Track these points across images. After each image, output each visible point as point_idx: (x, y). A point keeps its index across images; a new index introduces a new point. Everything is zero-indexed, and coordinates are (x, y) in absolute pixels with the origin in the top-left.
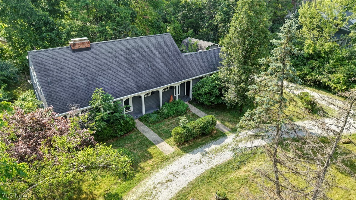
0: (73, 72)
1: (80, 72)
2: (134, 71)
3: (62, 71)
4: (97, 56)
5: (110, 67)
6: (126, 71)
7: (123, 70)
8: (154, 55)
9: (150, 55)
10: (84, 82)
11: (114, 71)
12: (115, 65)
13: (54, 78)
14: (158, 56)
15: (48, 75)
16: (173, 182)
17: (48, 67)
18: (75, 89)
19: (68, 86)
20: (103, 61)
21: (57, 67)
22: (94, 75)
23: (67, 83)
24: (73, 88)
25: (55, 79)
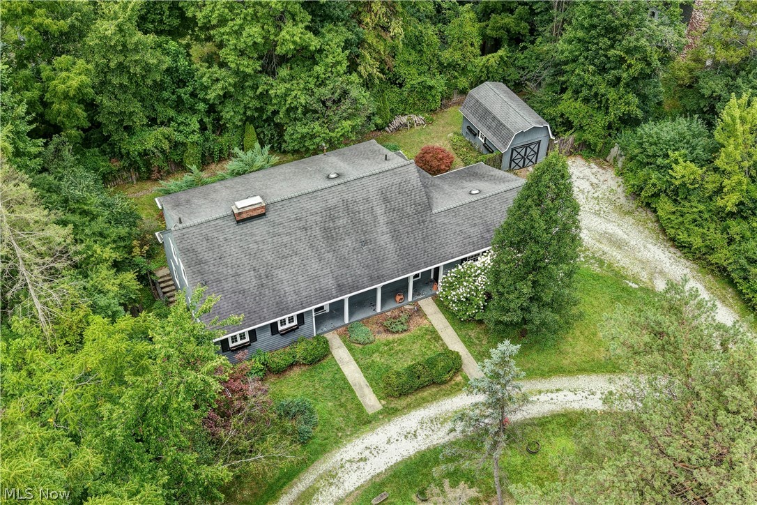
0: (238, 263)
1: (248, 262)
2: (336, 254)
3: (222, 262)
4: (276, 230)
5: (295, 250)
6: (322, 256)
7: (316, 255)
8: (375, 217)
9: (368, 218)
10: (254, 282)
11: (301, 257)
12: (304, 246)
13: (211, 276)
14: (382, 219)
15: (202, 271)
16: (367, 462)
17: (201, 257)
18: (240, 295)
19: (231, 290)
20: (286, 239)
21: (215, 256)
22: (270, 267)
23: (229, 285)
24: (237, 293)
25: (212, 279)
